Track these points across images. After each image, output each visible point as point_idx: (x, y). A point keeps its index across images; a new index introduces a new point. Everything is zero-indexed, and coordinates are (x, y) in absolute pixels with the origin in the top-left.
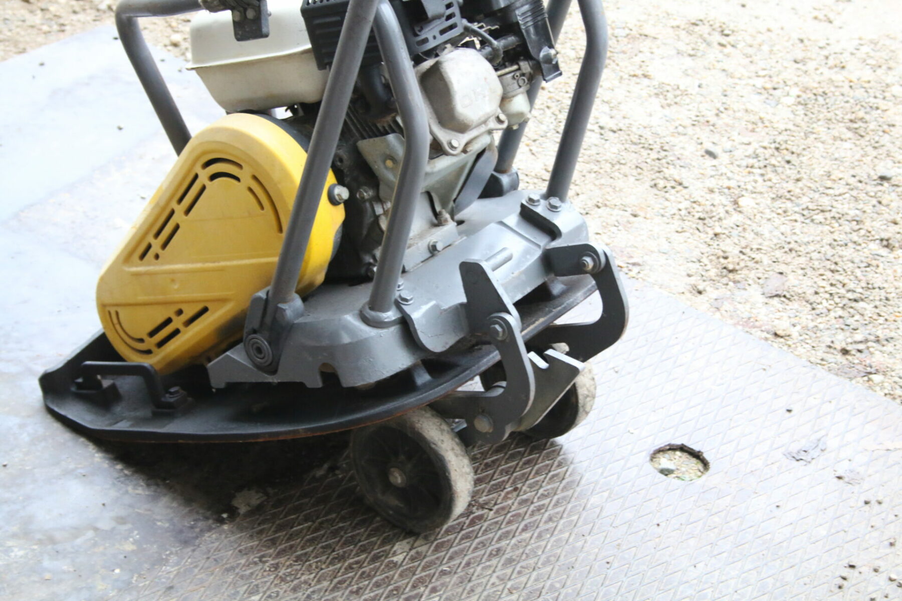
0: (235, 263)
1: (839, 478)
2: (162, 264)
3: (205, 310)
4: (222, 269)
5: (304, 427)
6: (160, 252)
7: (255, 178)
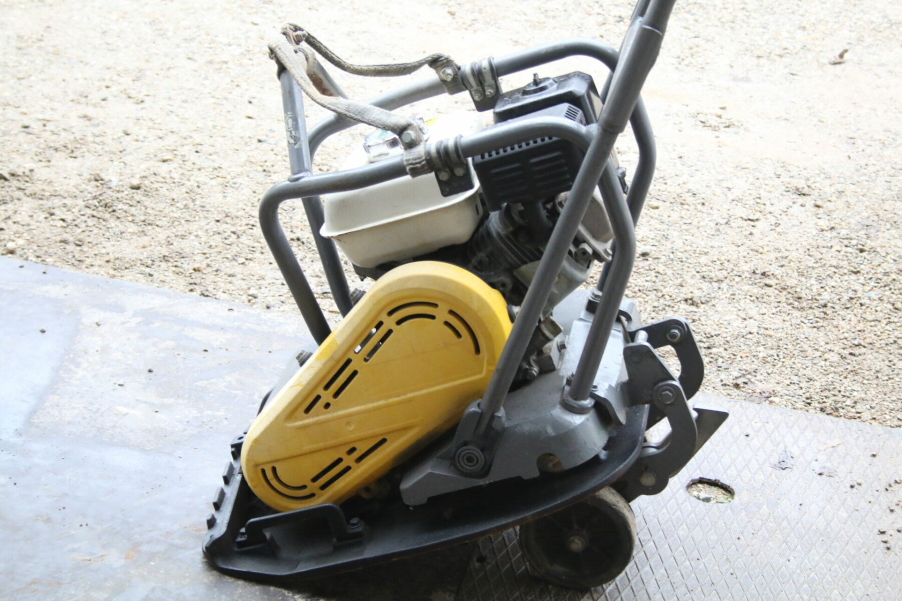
0: (425, 391)
1: (820, 474)
2: (334, 411)
3: (383, 441)
4: (410, 400)
5: (531, 513)
6: (331, 400)
7: (451, 312)
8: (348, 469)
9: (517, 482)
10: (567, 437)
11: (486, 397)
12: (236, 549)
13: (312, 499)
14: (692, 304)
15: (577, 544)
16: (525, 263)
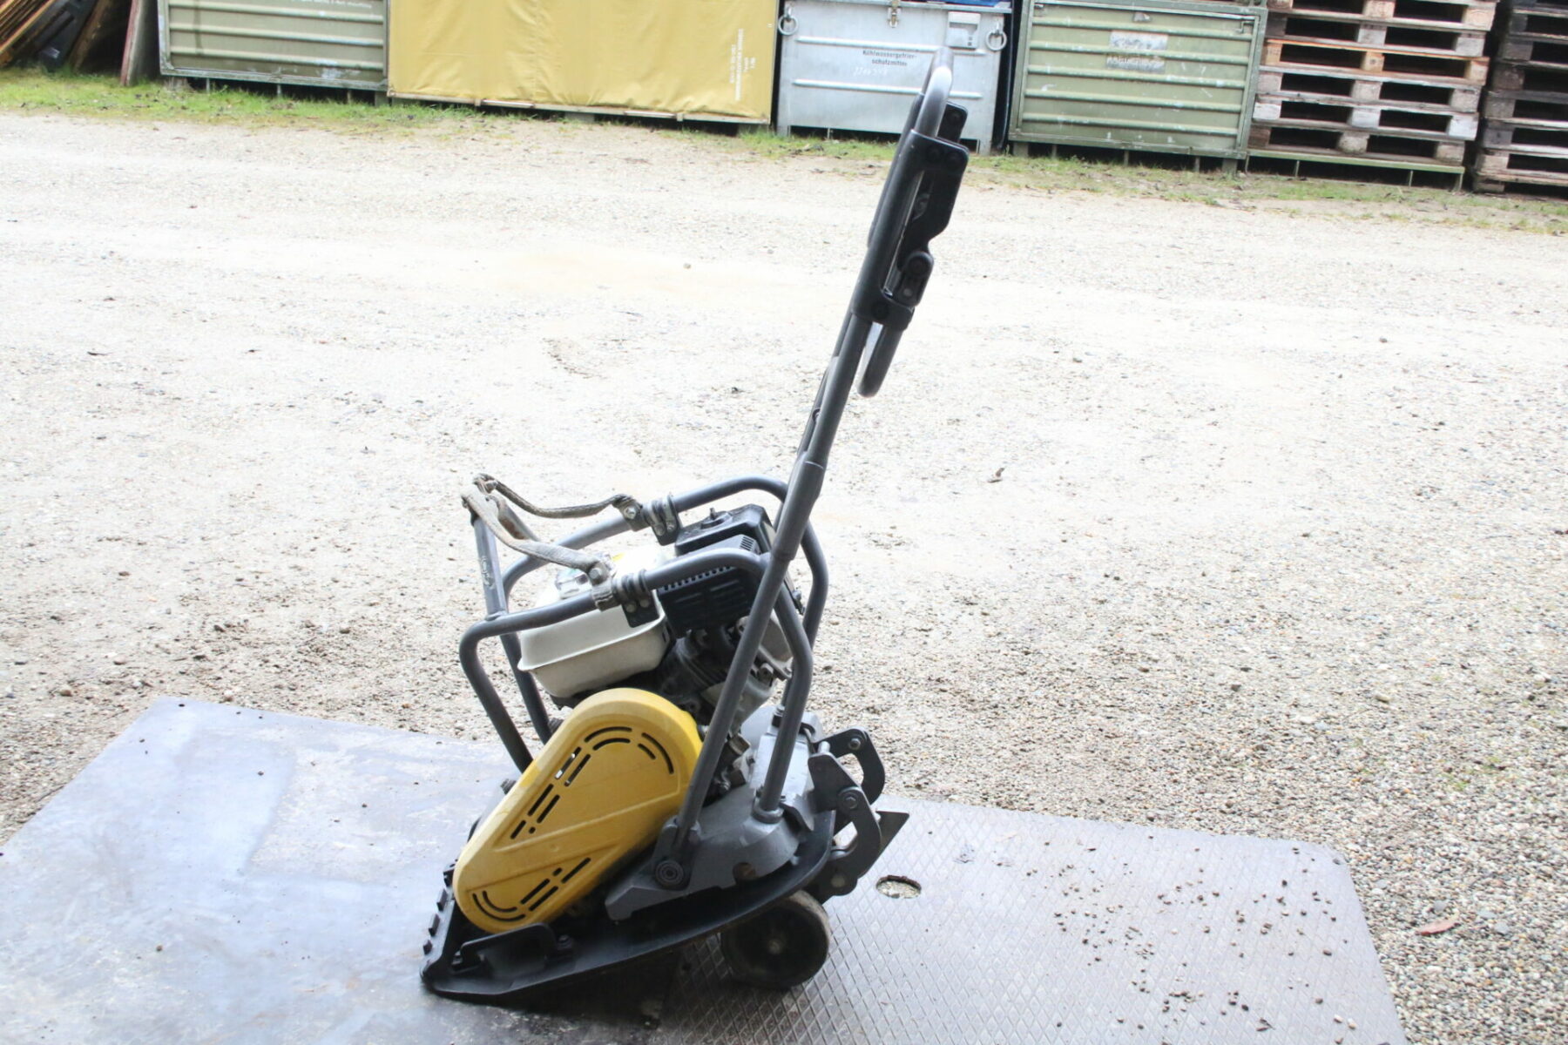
0: (623, 811)
1: (999, 865)
2: (540, 834)
3: (587, 861)
4: (610, 820)
6: (535, 824)
7: (644, 735)
8: (555, 889)
9: (716, 890)
10: (760, 846)
11: (681, 813)
12: (453, 972)
13: (522, 920)
14: (874, 712)
15: (775, 947)
16: (711, 685)
